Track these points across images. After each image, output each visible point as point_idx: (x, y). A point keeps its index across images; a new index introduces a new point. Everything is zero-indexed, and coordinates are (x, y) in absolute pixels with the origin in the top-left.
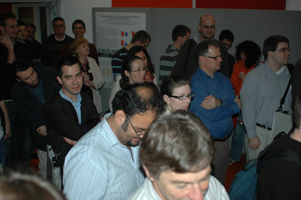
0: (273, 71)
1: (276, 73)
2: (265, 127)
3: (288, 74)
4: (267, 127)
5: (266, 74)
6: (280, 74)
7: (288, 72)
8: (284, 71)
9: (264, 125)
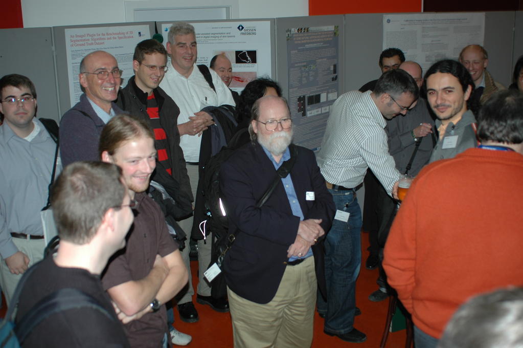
0: (18, 137)
1: (26, 138)
2: (25, 236)
3: (48, 138)
4: (28, 236)
5: (8, 143)
6: (33, 140)
7: (46, 134)
8: (40, 133)
9: (23, 233)
